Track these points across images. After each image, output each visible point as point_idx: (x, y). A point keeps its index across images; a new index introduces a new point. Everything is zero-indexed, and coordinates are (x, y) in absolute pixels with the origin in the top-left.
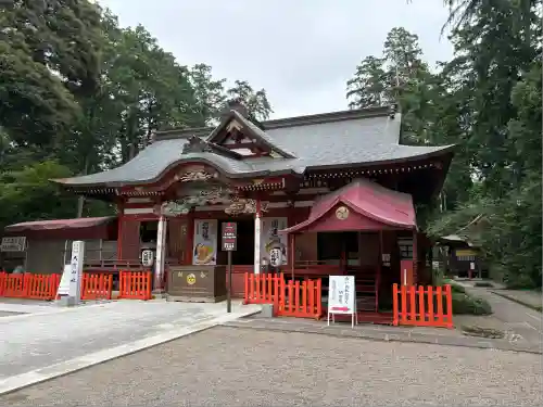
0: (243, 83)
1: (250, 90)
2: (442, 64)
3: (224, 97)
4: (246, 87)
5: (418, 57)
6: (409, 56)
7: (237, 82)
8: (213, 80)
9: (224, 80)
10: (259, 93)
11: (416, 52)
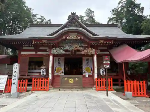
0: (42, 17)
1: (45, 19)
2: (109, 18)
3: (37, 20)
4: (44, 18)
5: (93, 17)
6: (91, 17)
7: (41, 16)
8: (34, 14)
9: (38, 14)
10: (49, 20)
11: (93, 16)
